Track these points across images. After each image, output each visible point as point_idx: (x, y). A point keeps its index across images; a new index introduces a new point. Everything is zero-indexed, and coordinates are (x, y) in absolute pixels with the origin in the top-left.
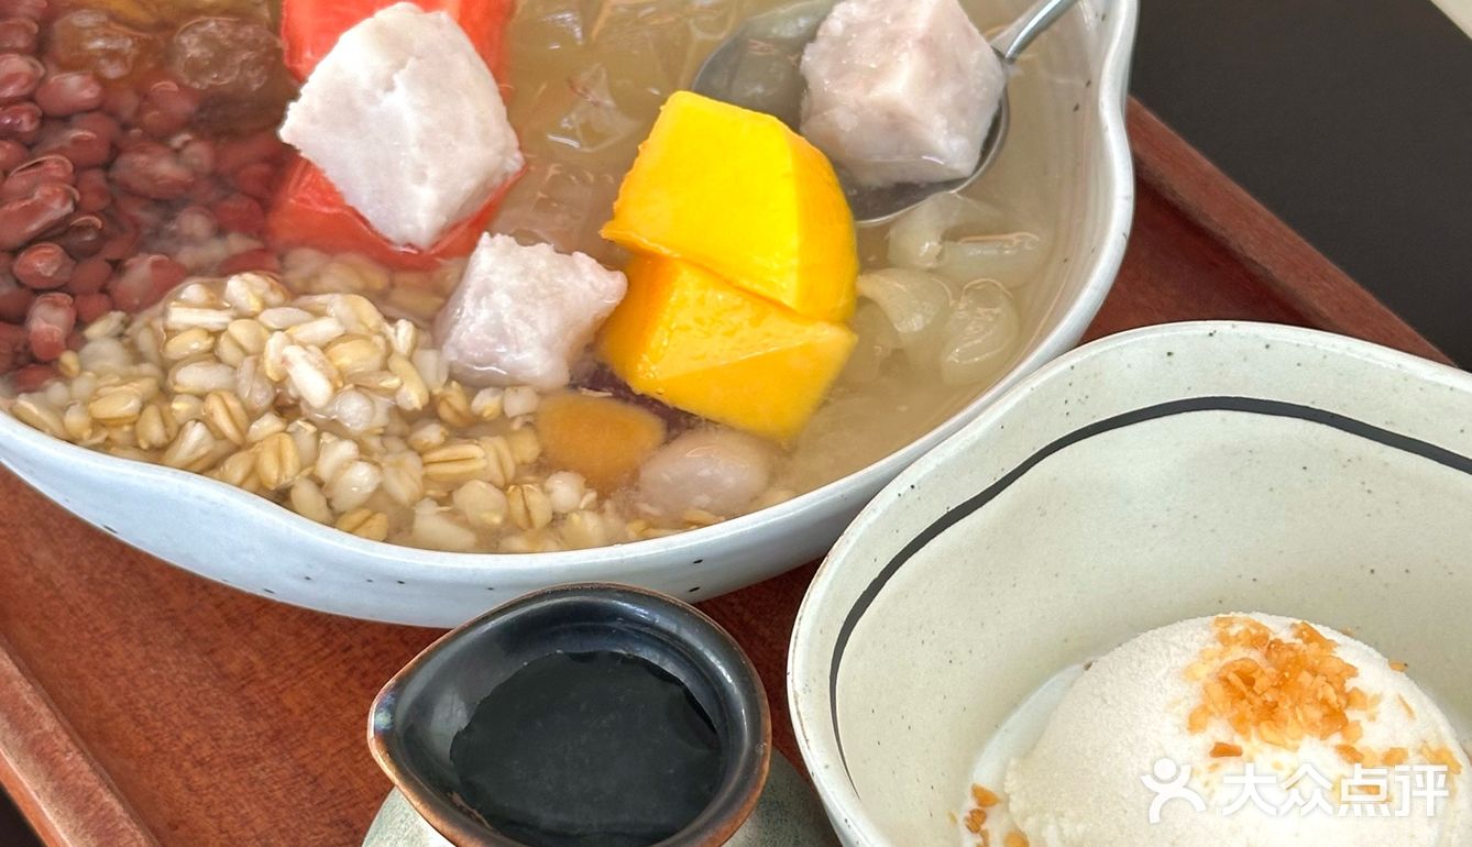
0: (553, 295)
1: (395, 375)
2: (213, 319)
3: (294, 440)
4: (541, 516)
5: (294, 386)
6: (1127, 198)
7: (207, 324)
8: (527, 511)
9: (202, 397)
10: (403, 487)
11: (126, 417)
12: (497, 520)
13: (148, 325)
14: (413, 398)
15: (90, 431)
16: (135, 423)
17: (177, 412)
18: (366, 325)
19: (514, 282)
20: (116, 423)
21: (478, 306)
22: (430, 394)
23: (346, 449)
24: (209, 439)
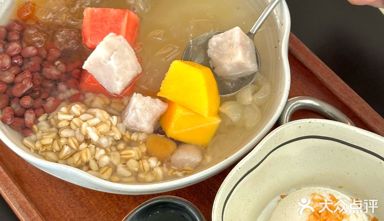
0: (150, 110)
1: (113, 132)
2: (69, 117)
3: (90, 150)
4: (147, 169)
5: (89, 136)
6: (289, 80)
7: (67, 119)
8: (144, 168)
9: (67, 138)
10: (116, 161)
11: (50, 144)
12: (137, 169)
13: (53, 117)
14: (118, 137)
15: (42, 148)
16: (52, 145)
17: (62, 142)
18: (105, 119)
19: (141, 107)
20: (47, 145)
21: (132, 112)
22: (122, 134)
23: (102, 152)
24: (70, 150)
